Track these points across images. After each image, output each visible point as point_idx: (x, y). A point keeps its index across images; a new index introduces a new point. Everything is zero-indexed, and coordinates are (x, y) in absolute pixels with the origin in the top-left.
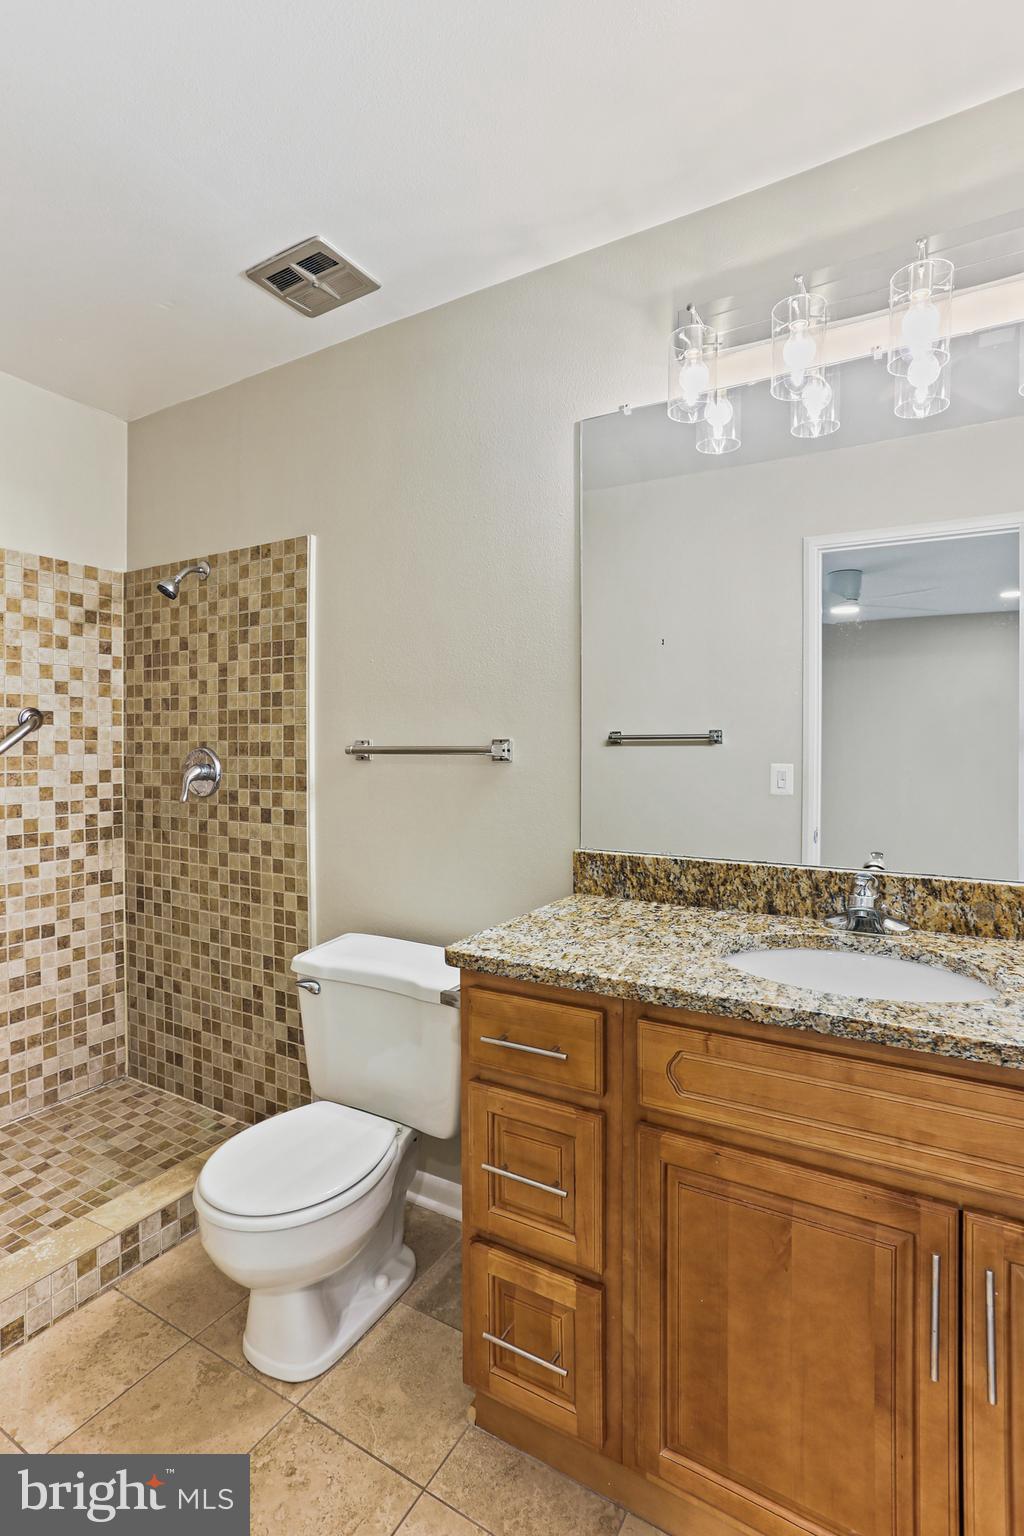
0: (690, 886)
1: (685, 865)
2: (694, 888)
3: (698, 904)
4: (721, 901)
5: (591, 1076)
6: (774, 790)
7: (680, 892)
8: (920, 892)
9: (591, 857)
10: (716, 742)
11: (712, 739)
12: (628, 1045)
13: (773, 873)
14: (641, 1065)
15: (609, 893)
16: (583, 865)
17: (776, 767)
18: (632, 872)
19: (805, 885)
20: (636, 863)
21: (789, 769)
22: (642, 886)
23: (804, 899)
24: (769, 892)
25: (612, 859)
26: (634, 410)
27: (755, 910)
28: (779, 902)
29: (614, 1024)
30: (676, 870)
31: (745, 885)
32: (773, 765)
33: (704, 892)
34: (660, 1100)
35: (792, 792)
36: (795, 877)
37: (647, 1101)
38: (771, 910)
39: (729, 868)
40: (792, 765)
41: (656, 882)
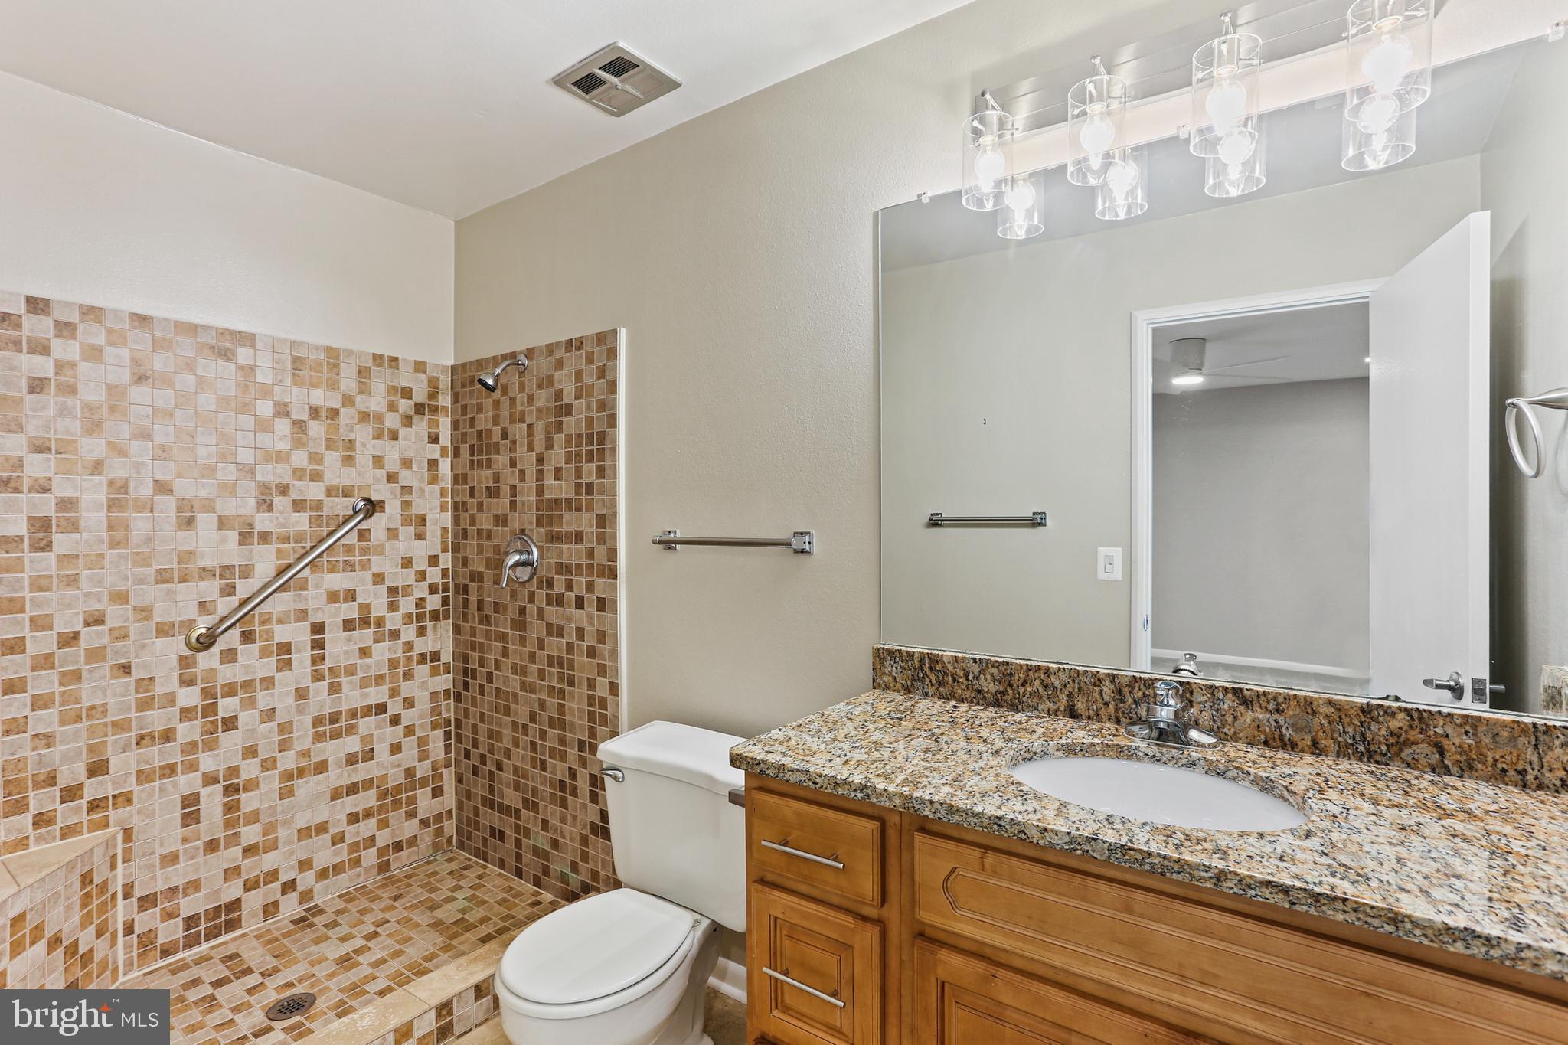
0: (990, 686)
1: (984, 665)
2: (993, 688)
3: (997, 704)
4: (1020, 703)
5: (868, 885)
6: (1101, 575)
7: (979, 691)
8: (1229, 702)
9: (891, 653)
10: (1040, 524)
11: (1036, 522)
12: (906, 856)
13: (1075, 675)
14: (918, 879)
15: (908, 690)
16: (882, 660)
17: (1103, 551)
18: (931, 669)
19: (1108, 689)
20: (934, 660)
21: (1117, 553)
22: (941, 684)
23: (1106, 704)
24: (1070, 695)
25: (911, 655)
26: (932, 199)
27: (1056, 713)
28: (1080, 705)
29: (892, 835)
30: (976, 668)
31: (1046, 687)
32: (1100, 549)
33: (1004, 693)
34: (935, 916)
35: (1120, 578)
36: (1097, 678)
37: (924, 915)
38: (1073, 714)
39: (1029, 668)
40: (1120, 549)
41: (954, 680)
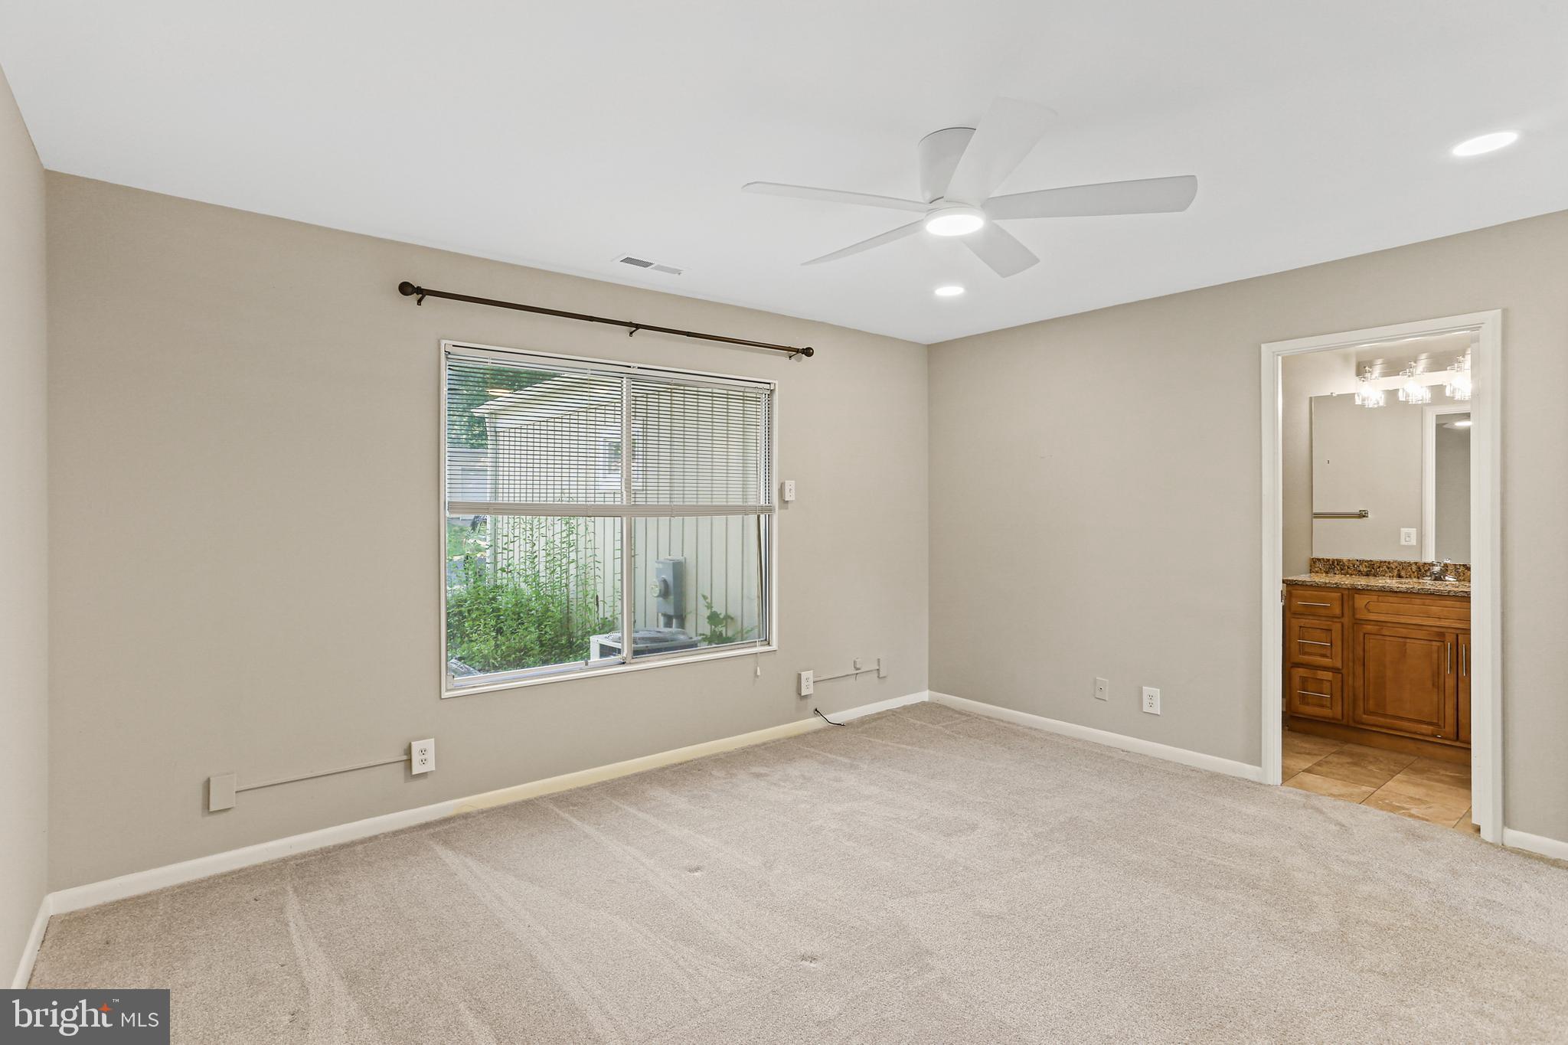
0: (1363, 569)
1: (1361, 562)
2: (1365, 570)
3: (1367, 575)
4: (1378, 574)
5: (1337, 611)
6: (1403, 542)
7: (1359, 571)
8: (1462, 569)
9: (1319, 560)
10: (1364, 516)
11: (1362, 515)
12: (1351, 603)
13: (1400, 564)
14: (1356, 607)
15: (1327, 573)
16: (1314, 563)
17: (1404, 530)
18: (1337, 564)
19: (1414, 568)
20: (1339, 561)
21: (1413, 531)
22: (1342, 570)
23: (1414, 572)
24: (1399, 570)
25: (1328, 560)
26: (1338, 395)
27: (1393, 577)
28: (1403, 573)
29: (1345, 597)
30: (1358, 563)
31: (1388, 568)
32: (1402, 529)
33: (1371, 571)
34: (1363, 615)
35: (1415, 544)
36: (1410, 564)
37: (1357, 616)
38: (1400, 576)
39: (1381, 562)
40: (1415, 529)
41: (1348, 568)
